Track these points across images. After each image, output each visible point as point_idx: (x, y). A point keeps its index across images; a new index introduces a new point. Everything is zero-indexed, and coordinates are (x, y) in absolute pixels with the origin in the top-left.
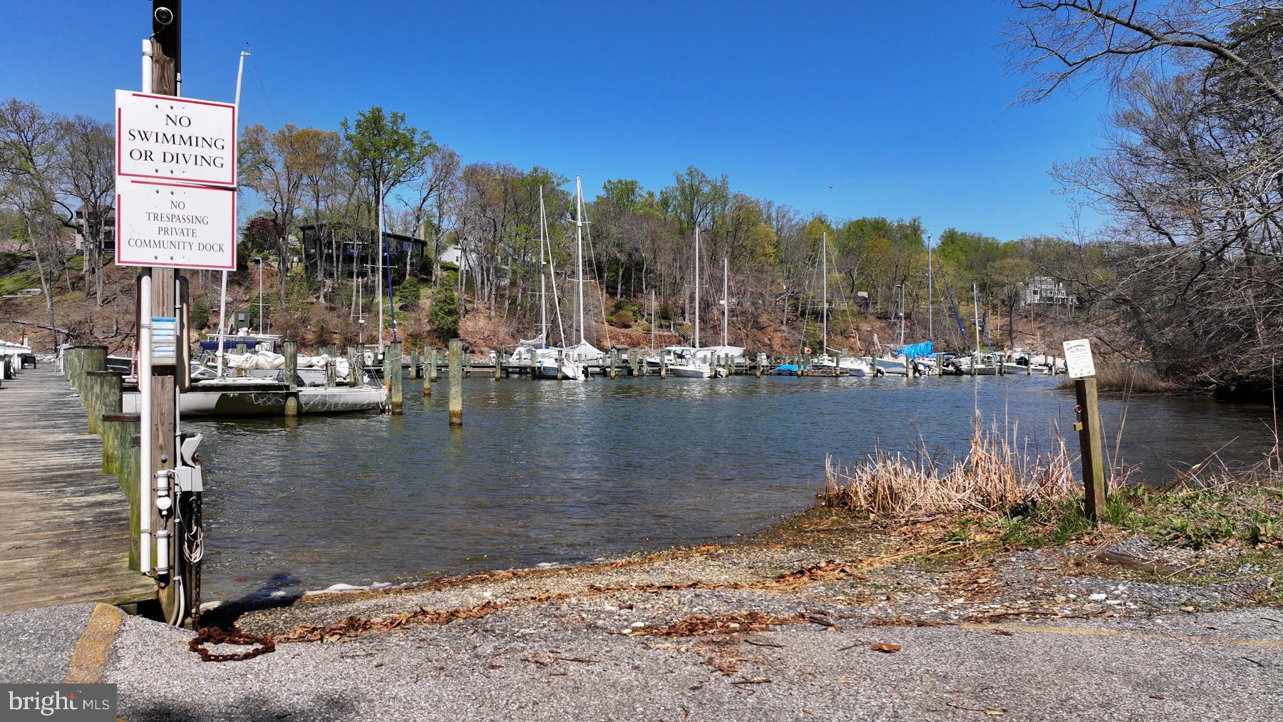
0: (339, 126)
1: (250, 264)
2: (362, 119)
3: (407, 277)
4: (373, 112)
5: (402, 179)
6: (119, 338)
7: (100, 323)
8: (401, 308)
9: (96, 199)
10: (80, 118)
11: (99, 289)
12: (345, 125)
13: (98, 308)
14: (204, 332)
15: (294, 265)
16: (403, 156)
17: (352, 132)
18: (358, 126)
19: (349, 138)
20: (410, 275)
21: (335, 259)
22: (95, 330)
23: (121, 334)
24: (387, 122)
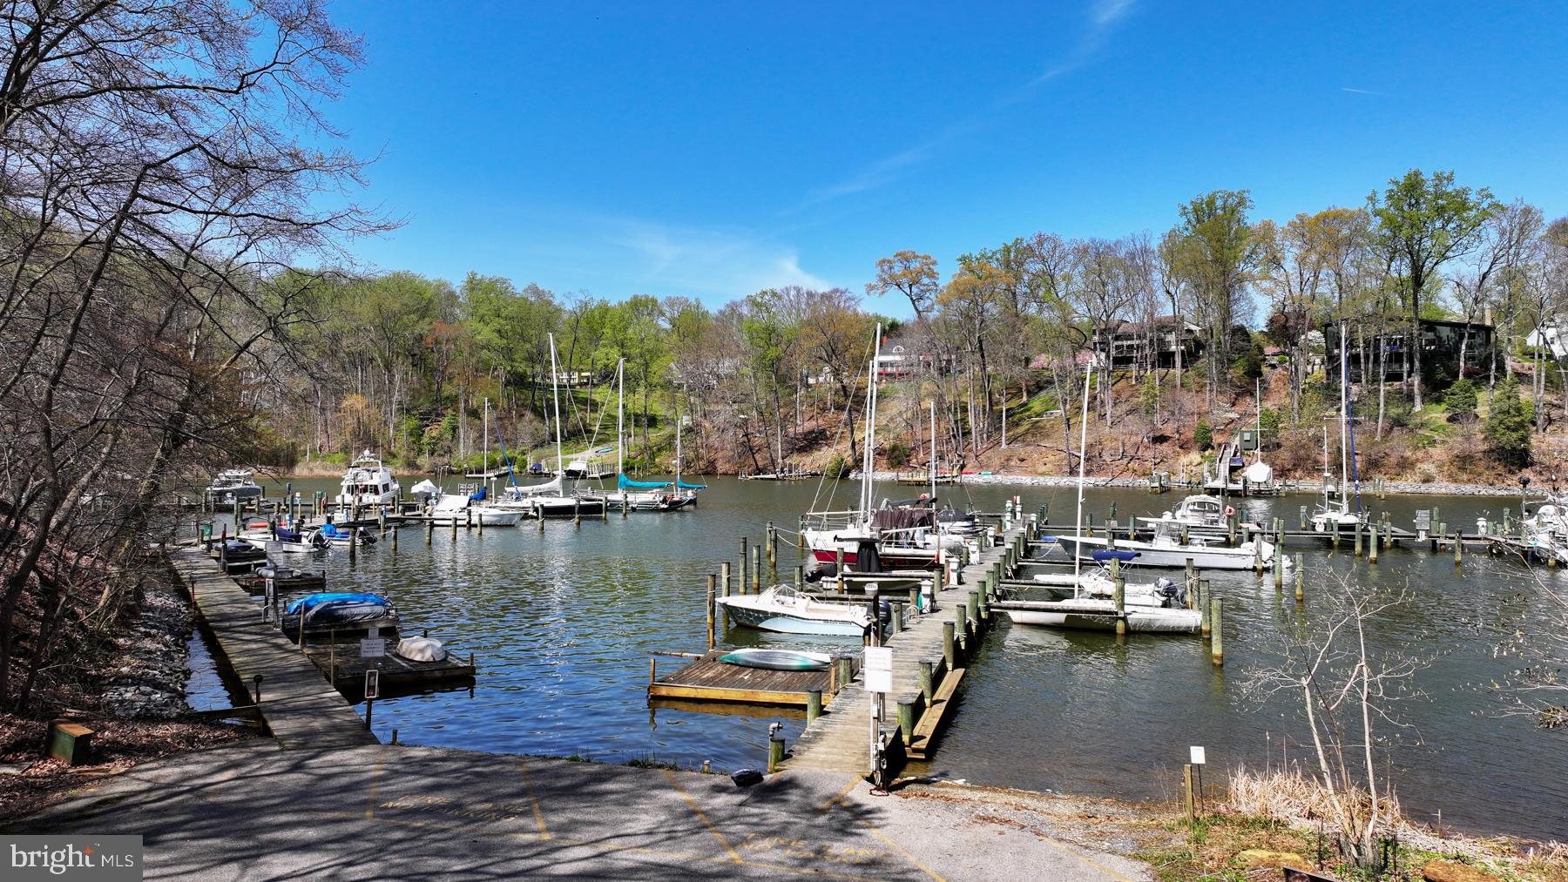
0: (1365, 202)
1: (1265, 370)
2: (1395, 188)
3: (1461, 377)
4: (1409, 177)
5: (1450, 254)
6: (1125, 461)
7: (1108, 444)
8: (1450, 420)
9: (1108, 316)
10: (1093, 241)
11: (1109, 410)
12: (1372, 199)
13: (1107, 429)
14: (1207, 453)
15: (1316, 368)
16: (1452, 225)
17: (1382, 205)
18: (1390, 197)
19: (1377, 213)
20: (1464, 375)
21: (1362, 360)
22: (1104, 453)
23: (1126, 457)
24: (1429, 187)
